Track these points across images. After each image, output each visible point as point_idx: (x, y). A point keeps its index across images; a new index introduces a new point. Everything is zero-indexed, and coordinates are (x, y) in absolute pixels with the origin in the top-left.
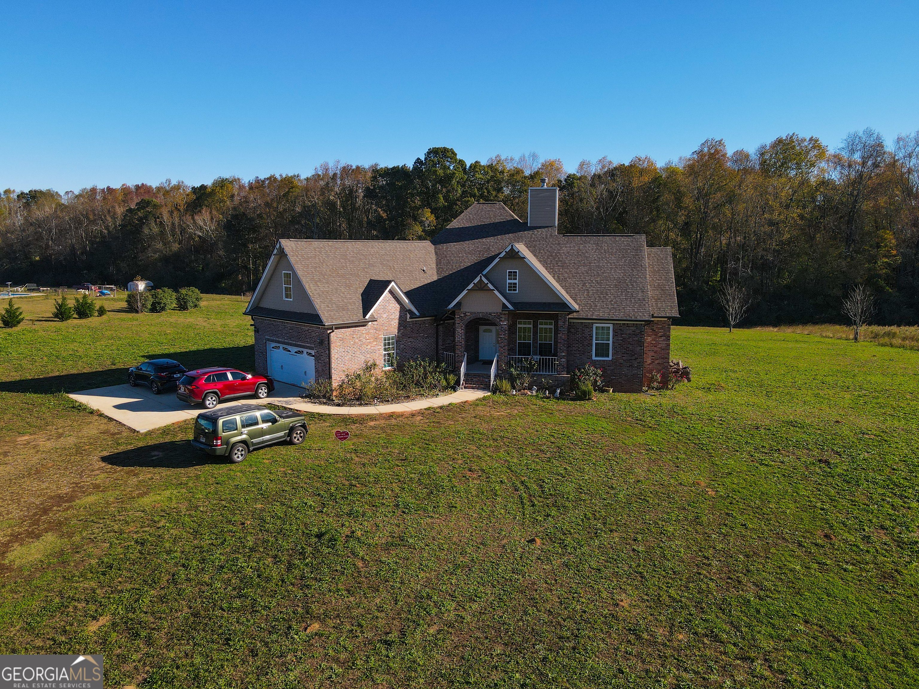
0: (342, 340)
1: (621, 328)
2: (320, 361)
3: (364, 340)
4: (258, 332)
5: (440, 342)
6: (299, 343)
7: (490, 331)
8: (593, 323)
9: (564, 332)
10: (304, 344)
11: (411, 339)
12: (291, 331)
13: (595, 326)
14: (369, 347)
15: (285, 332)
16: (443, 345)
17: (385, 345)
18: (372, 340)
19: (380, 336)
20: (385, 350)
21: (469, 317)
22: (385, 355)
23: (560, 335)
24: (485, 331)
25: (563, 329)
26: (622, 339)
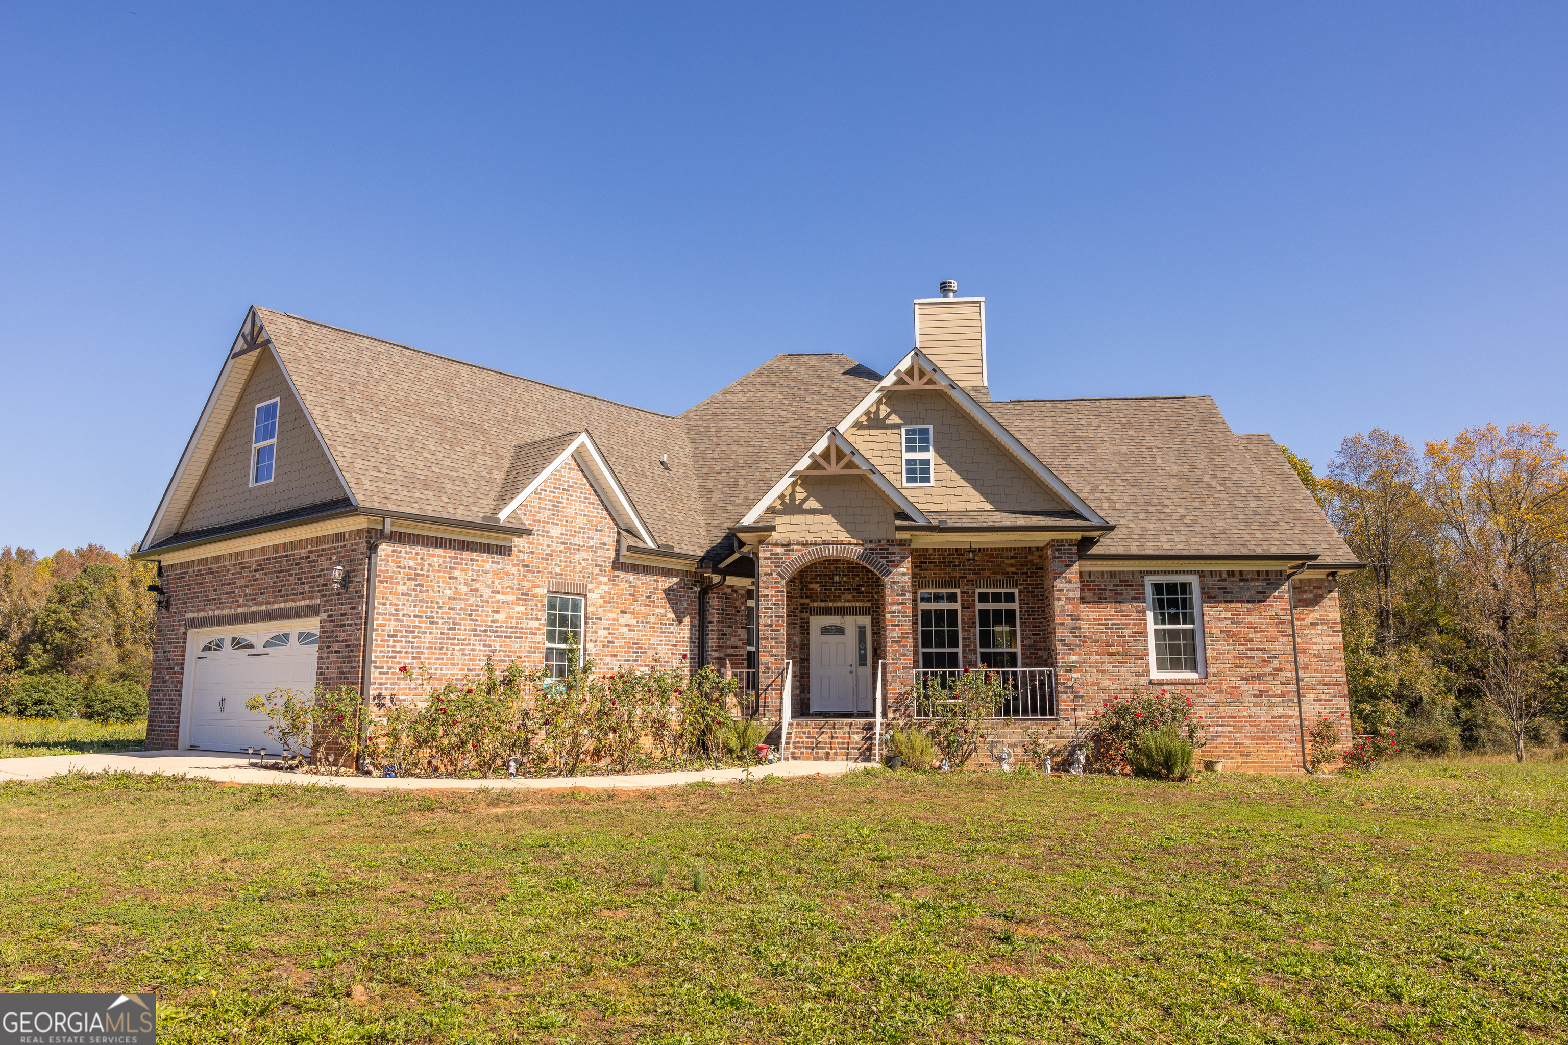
0: (415, 576)
1: (1223, 584)
2: (335, 647)
3: (487, 593)
4: (167, 608)
5: (712, 641)
6: (277, 606)
7: (840, 631)
8: (1143, 574)
9: (1071, 595)
10: (293, 604)
11: (628, 619)
12: (258, 575)
13: (1149, 581)
14: (500, 617)
15: (241, 582)
16: (719, 648)
17: (551, 621)
18: (512, 598)
19: (537, 591)
20: (551, 637)
21: (798, 558)
22: (549, 651)
23: (1062, 602)
24: (825, 631)
25: (1068, 586)
26: (1229, 615)
